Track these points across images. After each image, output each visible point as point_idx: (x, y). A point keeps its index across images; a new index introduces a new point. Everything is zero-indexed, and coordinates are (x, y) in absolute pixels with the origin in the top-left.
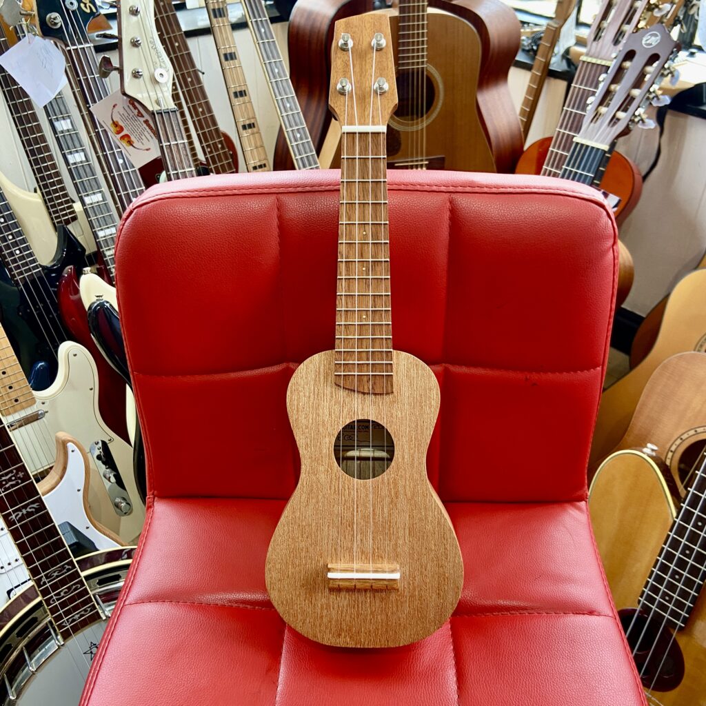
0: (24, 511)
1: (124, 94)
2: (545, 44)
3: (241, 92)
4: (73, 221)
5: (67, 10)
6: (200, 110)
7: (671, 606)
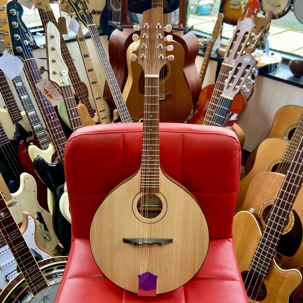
0: (19, 247)
1: (50, 80)
2: (209, 47)
3: (91, 70)
4: (21, 120)
5: (24, 45)
6: (74, 75)
7: (261, 269)
